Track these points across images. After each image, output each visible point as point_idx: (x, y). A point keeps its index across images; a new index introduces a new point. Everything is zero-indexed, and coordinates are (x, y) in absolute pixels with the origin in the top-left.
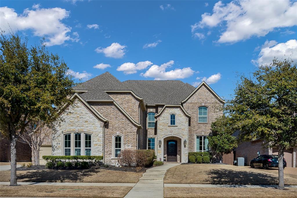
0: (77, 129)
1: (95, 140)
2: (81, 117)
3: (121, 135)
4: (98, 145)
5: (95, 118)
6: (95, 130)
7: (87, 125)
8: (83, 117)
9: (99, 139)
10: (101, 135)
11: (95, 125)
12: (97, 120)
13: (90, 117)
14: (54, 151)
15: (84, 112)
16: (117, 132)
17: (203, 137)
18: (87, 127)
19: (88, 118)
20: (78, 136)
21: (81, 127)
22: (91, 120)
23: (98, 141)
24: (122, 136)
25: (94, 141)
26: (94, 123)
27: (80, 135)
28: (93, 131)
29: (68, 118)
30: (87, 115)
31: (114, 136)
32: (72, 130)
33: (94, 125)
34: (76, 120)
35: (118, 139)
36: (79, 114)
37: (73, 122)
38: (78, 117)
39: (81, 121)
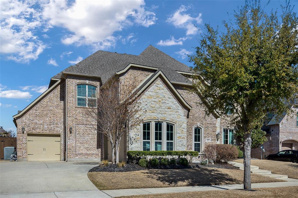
0: (159, 117)
1: (178, 131)
2: (163, 101)
3: (201, 127)
4: (182, 138)
5: (178, 105)
6: (178, 119)
7: (170, 113)
8: (165, 101)
9: (183, 130)
10: (185, 125)
11: (179, 113)
12: (180, 107)
13: (173, 102)
14: (132, 144)
15: (166, 96)
16: (198, 123)
17: (229, 130)
18: (170, 115)
19: (171, 104)
20: (158, 126)
21: (164, 115)
22: (174, 106)
23: (182, 133)
24: (203, 129)
25: (177, 133)
26: (178, 110)
27: (160, 125)
28: (176, 120)
29: (148, 101)
30: (170, 100)
31: (194, 127)
32: (153, 117)
33: (177, 114)
34: (158, 106)
35: (198, 131)
36: (160, 98)
37: (155, 107)
38: (160, 101)
39: (164, 108)
